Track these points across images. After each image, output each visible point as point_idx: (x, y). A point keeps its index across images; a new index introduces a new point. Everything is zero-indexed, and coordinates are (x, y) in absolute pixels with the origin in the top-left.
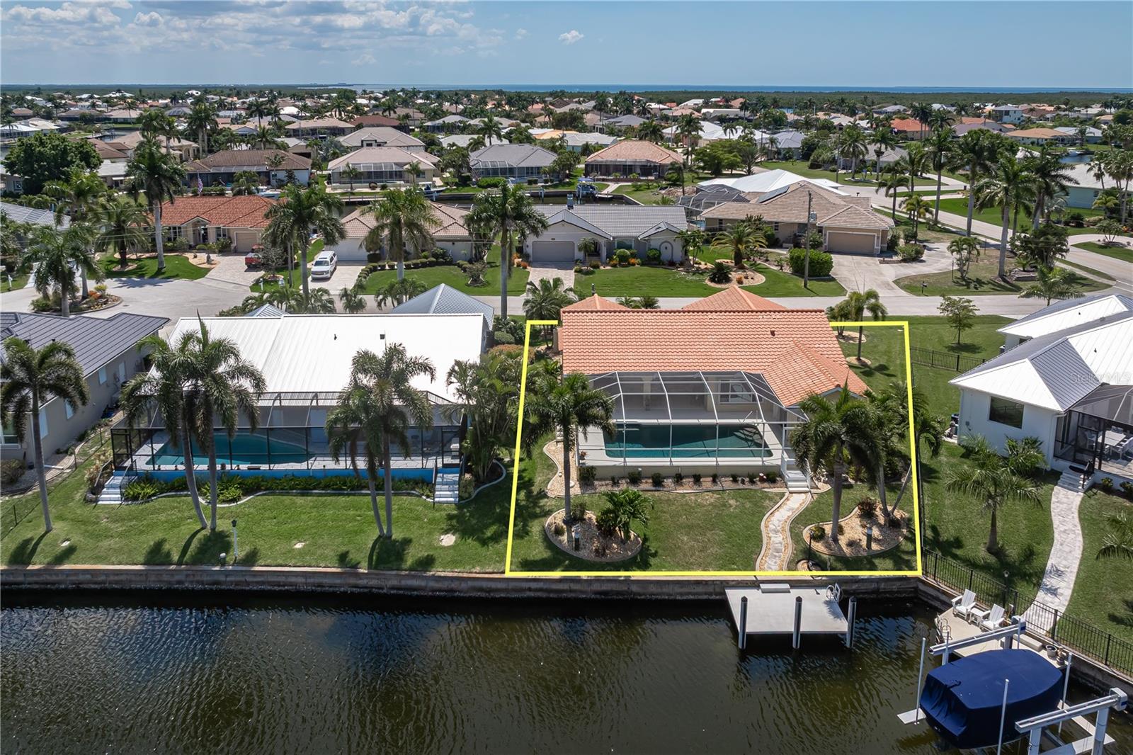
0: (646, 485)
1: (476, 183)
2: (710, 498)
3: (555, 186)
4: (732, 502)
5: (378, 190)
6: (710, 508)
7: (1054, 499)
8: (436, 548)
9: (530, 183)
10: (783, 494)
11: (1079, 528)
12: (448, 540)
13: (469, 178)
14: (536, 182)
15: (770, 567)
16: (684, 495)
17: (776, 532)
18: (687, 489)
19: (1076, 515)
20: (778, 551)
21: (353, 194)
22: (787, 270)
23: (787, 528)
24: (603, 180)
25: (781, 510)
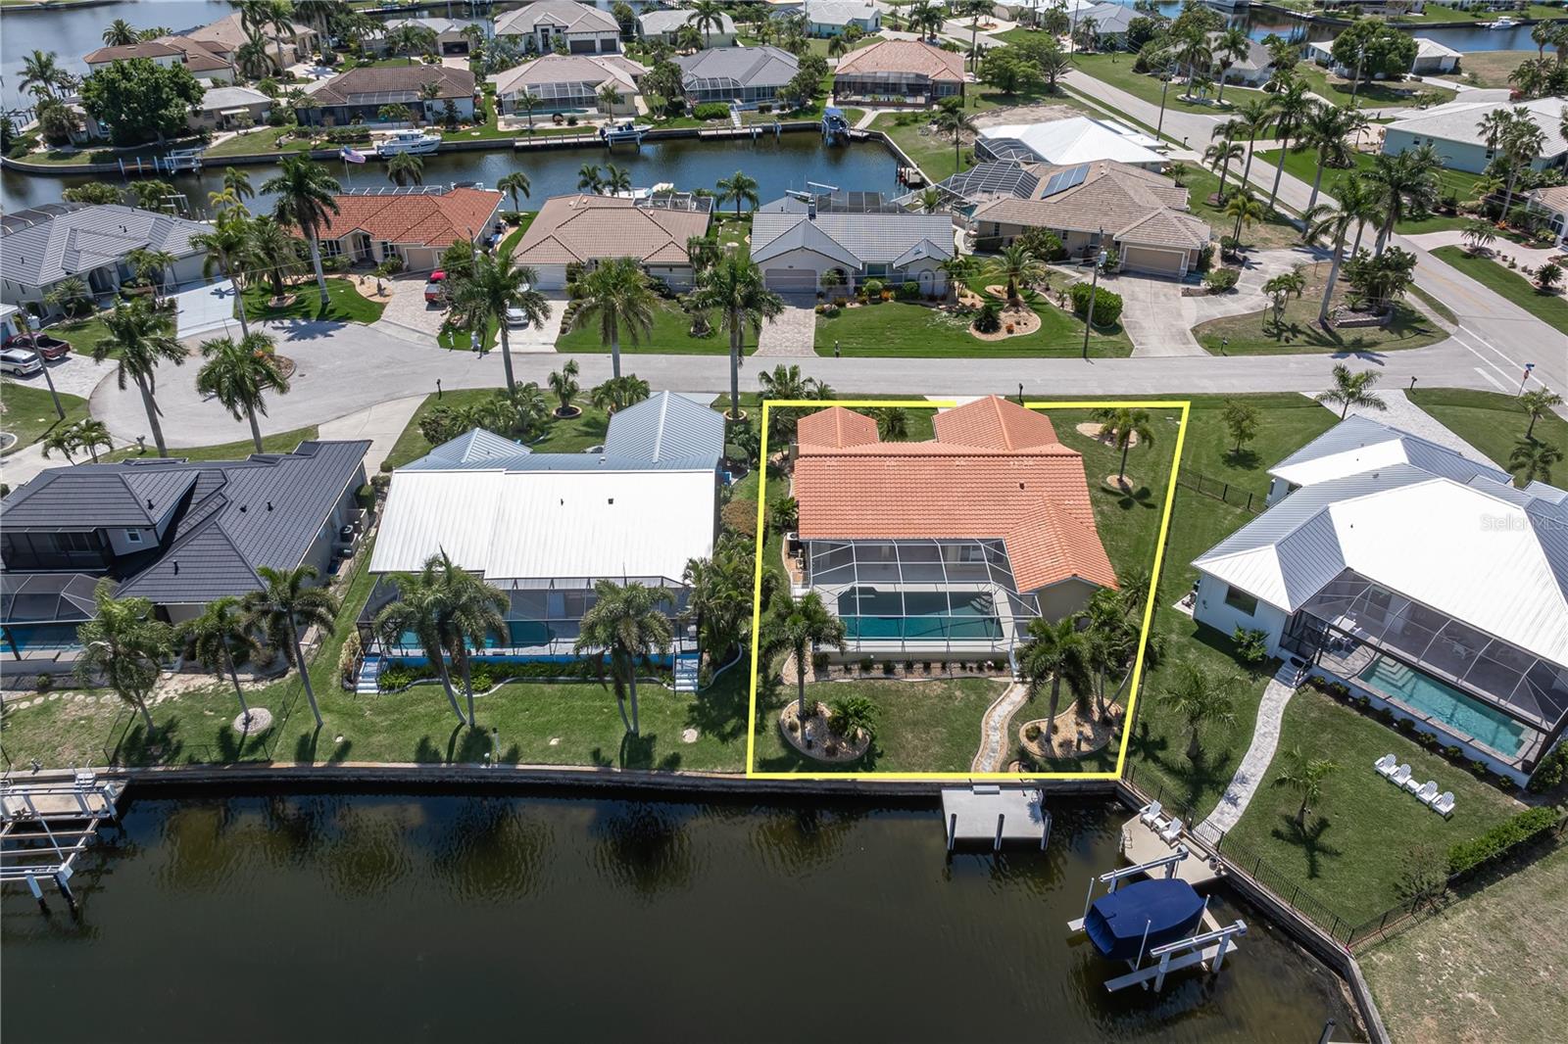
0: (877, 671)
1: (691, 111)
2: (938, 688)
3: (795, 115)
4: (958, 693)
5: (565, 125)
6: (936, 701)
7: (1265, 695)
8: (679, 746)
9: (762, 110)
10: (1008, 684)
11: (1278, 731)
12: (691, 735)
13: (681, 105)
14: (769, 109)
15: (984, 771)
16: (912, 684)
17: (995, 729)
18: (916, 678)
19: (1280, 715)
20: (994, 751)
21: (533, 132)
22: (1069, 307)
23: (1006, 725)
24: (858, 103)
25: (1003, 704)
